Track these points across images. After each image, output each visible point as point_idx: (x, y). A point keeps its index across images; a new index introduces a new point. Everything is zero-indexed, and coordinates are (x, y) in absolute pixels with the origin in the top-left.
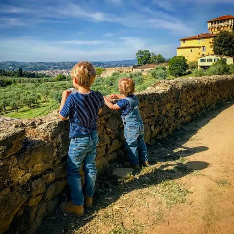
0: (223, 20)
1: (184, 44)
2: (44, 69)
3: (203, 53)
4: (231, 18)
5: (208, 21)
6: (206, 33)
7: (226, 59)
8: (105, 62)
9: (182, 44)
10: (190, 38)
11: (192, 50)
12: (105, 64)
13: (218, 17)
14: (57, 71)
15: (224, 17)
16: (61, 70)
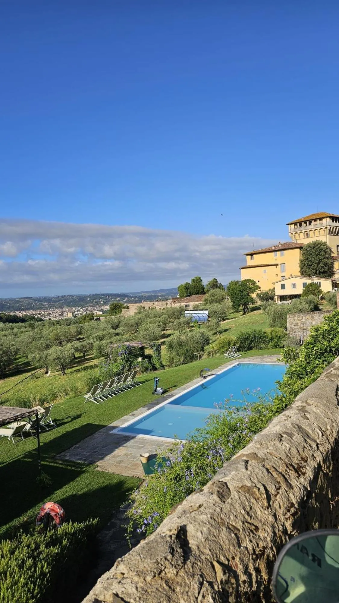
0: (313, 220)
1: (252, 261)
2: (33, 309)
3: (283, 274)
4: (325, 216)
5: (290, 222)
6: (287, 242)
7: (320, 283)
8: (131, 293)
9: (249, 261)
10: (261, 251)
11: (265, 270)
12: (131, 297)
13: (305, 216)
14: (54, 311)
15: (314, 215)
16: (62, 308)
